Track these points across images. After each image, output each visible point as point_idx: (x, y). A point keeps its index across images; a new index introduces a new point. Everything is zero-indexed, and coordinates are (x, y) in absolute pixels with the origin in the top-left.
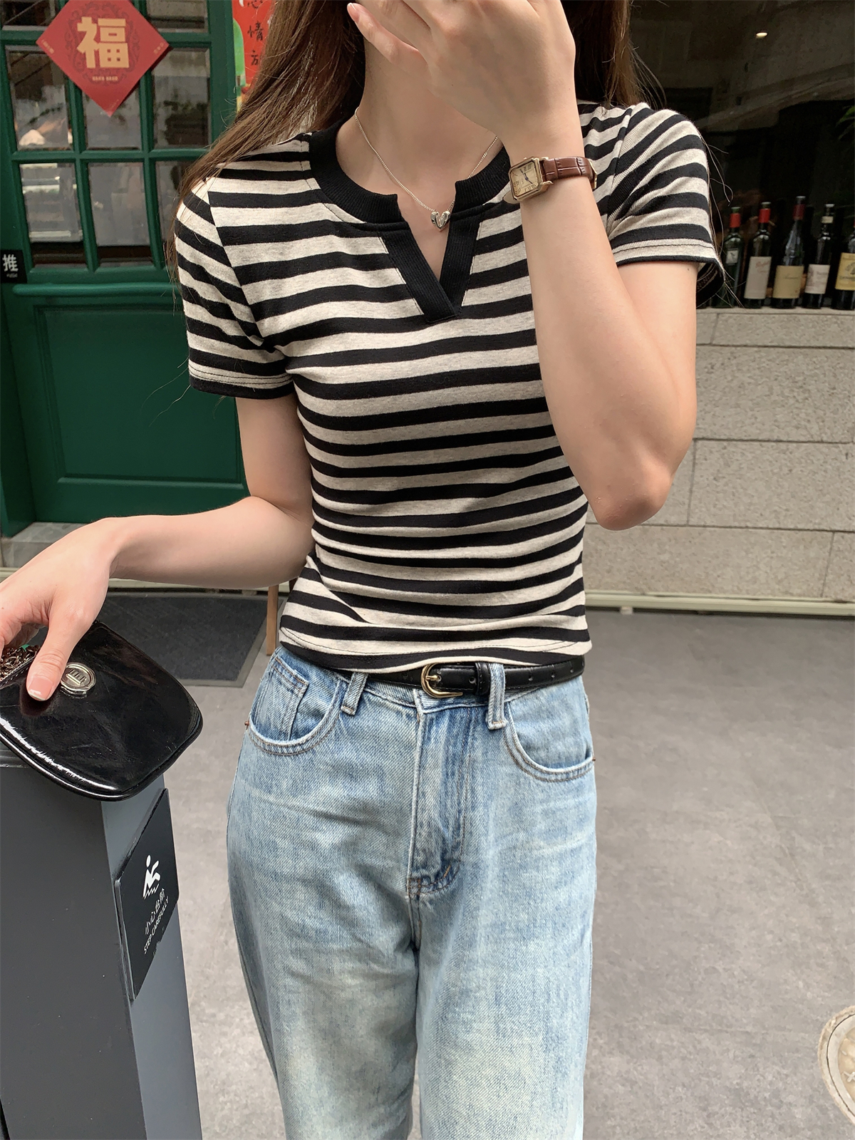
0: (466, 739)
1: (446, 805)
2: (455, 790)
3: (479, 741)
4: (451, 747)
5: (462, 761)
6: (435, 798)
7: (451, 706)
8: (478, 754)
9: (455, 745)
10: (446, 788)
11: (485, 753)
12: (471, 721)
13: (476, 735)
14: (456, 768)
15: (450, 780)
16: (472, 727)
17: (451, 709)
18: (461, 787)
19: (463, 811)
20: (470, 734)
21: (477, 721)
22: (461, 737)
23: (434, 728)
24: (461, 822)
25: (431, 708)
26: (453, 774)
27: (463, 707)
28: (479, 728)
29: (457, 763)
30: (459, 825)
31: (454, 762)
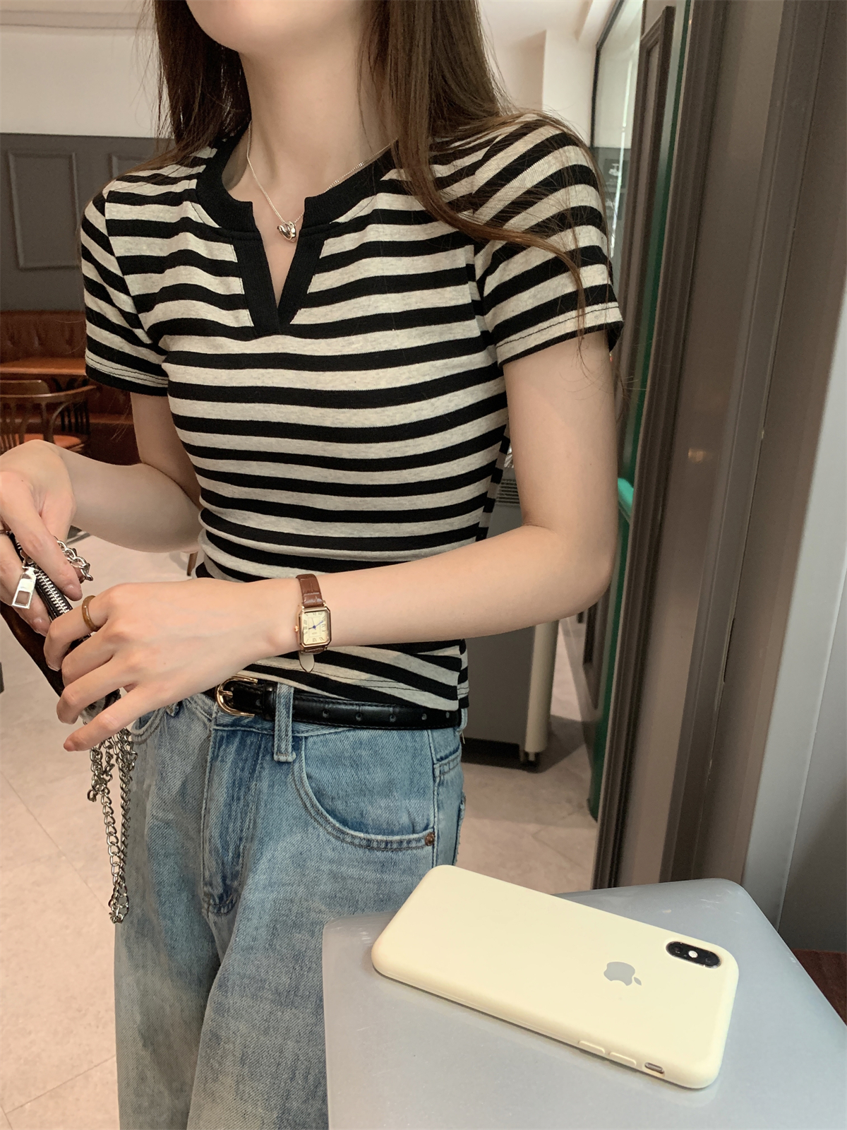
0: (255, 765)
1: (227, 828)
2: (239, 815)
3: (267, 771)
4: (238, 771)
5: (248, 788)
6: (217, 818)
7: (243, 729)
8: (265, 785)
9: (243, 770)
10: (230, 811)
11: (272, 786)
12: (260, 748)
13: (265, 765)
14: (242, 793)
15: (235, 803)
16: (261, 755)
17: (245, 731)
18: (246, 814)
19: (244, 840)
20: (259, 762)
21: (267, 749)
22: (249, 763)
23: (224, 747)
24: (241, 850)
25: (224, 726)
26: (239, 799)
27: (255, 732)
28: (268, 758)
29: (243, 789)
30: (239, 852)
31: (240, 787)
